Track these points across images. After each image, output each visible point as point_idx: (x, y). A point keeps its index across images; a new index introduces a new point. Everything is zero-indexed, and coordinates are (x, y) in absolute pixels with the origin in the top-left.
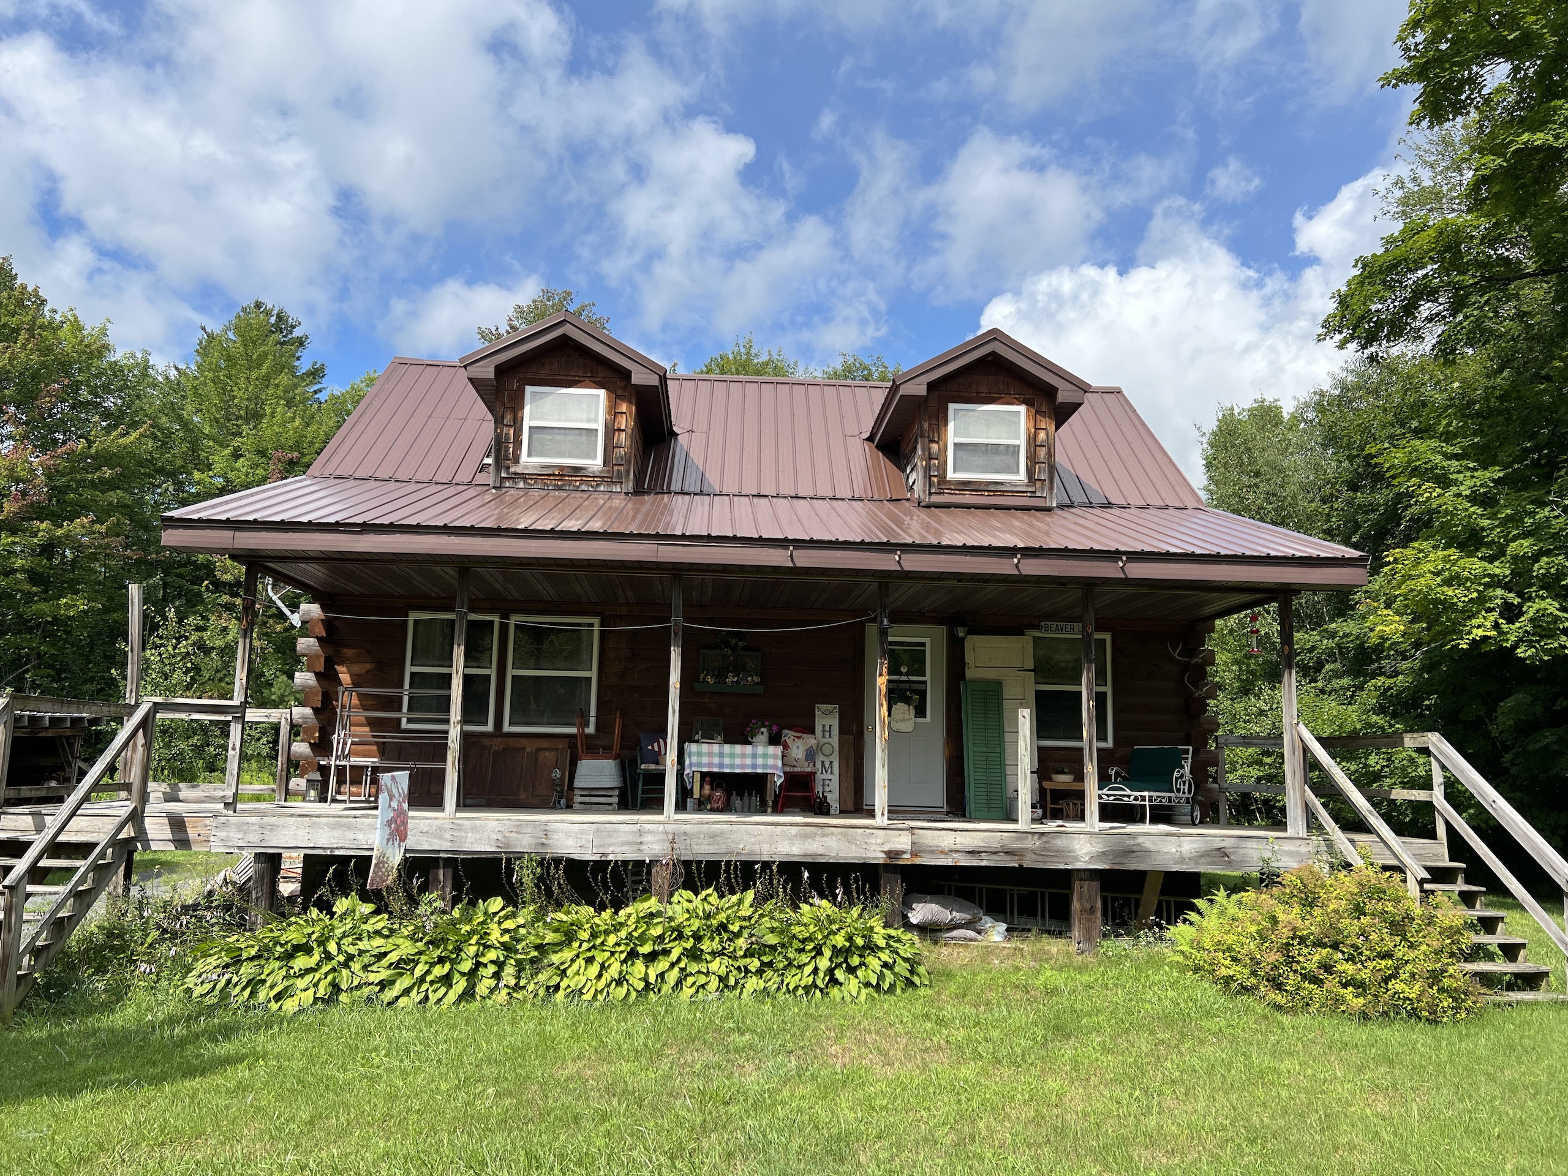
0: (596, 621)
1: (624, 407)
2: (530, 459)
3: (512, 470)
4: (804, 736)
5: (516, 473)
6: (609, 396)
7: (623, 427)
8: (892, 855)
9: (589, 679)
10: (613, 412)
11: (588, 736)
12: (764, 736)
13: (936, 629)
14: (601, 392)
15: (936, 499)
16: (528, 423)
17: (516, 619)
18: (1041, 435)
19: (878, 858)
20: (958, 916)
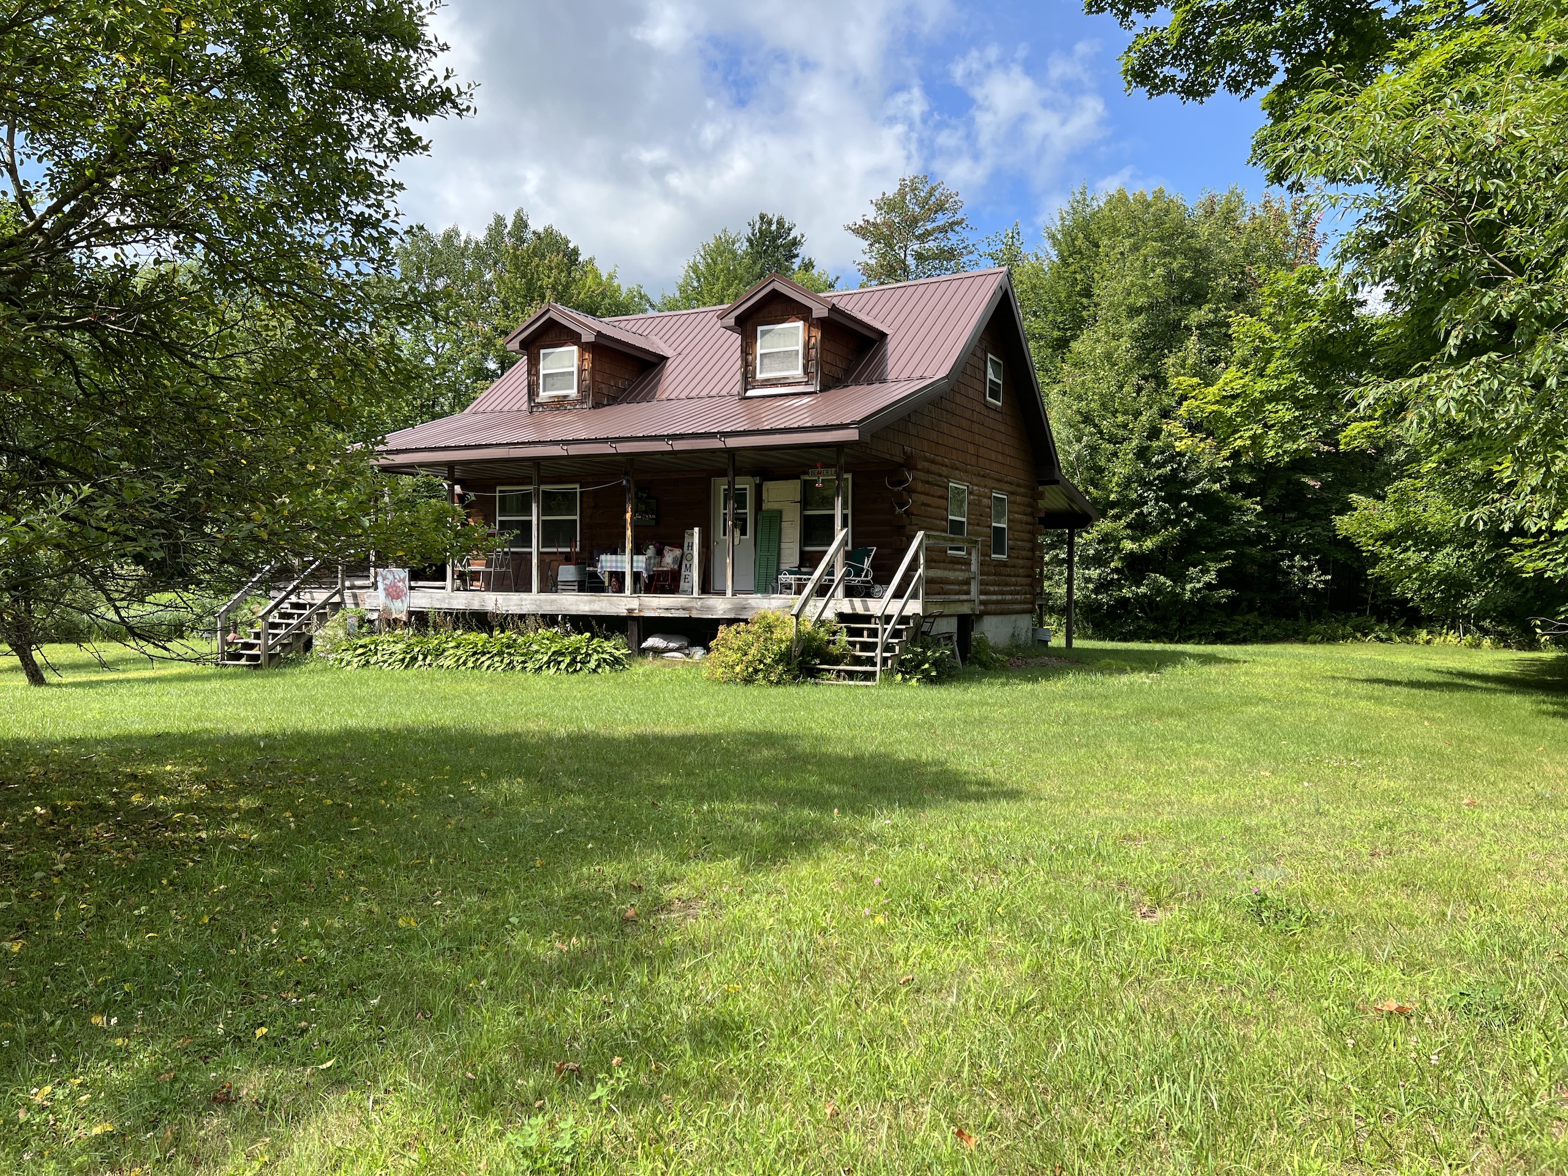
0: (577, 486)
1: (586, 356)
2: (544, 394)
3: (536, 401)
4: (674, 549)
5: (538, 403)
6: (579, 350)
7: (586, 368)
8: (630, 612)
9: (576, 520)
10: (582, 359)
12: (651, 551)
13: (749, 479)
14: (575, 348)
15: (750, 393)
16: (542, 372)
17: (543, 487)
18: (813, 340)
19: (623, 612)
20: (672, 645)
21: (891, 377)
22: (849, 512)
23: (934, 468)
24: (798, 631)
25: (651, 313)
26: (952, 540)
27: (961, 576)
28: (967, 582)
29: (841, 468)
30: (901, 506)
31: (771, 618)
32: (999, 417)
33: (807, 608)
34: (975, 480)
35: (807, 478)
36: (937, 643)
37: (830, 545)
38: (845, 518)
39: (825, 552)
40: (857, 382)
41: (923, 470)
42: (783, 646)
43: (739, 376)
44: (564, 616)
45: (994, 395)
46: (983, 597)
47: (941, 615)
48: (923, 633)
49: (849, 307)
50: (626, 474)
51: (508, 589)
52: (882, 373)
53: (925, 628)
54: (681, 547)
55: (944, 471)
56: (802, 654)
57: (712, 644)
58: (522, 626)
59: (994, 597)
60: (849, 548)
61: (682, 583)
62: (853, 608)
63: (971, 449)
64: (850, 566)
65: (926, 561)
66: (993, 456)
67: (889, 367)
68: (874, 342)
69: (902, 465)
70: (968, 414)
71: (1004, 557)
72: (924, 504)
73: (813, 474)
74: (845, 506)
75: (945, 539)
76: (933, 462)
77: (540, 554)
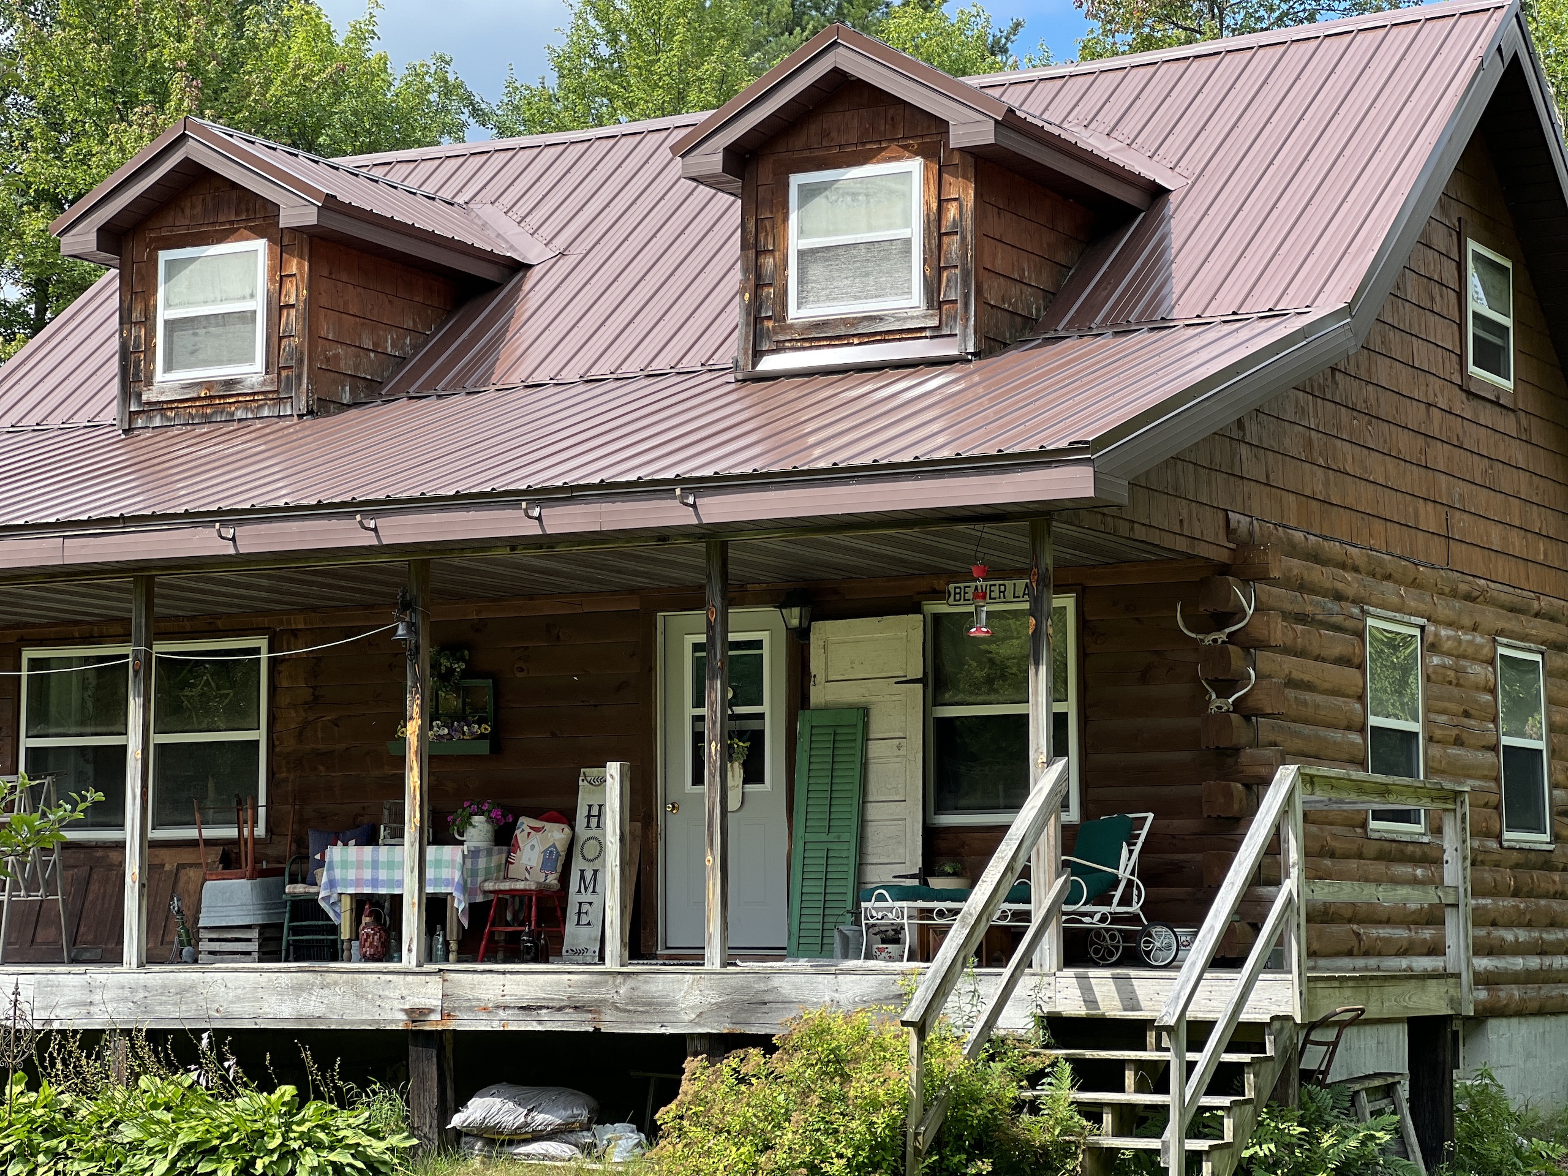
0: (262, 643)
1: (292, 266)
2: (169, 376)
3: (144, 398)
4: (548, 826)
5: (149, 403)
6: (270, 249)
7: (292, 301)
8: (416, 1017)
9: (256, 743)
10: (279, 277)
11: (257, 841)
12: (478, 831)
13: (770, 614)
14: (260, 245)
15: (769, 363)
16: (163, 315)
17: (160, 648)
18: (952, 211)
19: (394, 1019)
20: (542, 1119)
21: (1182, 311)
22: (1070, 706)
23: (1318, 574)
24: (925, 1073)
25: (479, 137)
26: (1384, 791)
27: (1416, 898)
28: (1434, 917)
29: (1042, 581)
30: (1225, 687)
31: (842, 1034)
32: (1508, 423)
33: (952, 1001)
34: (1444, 608)
35: (942, 608)
36: (1351, 1108)
37: (1015, 806)
38: (1059, 722)
39: (1004, 829)
40: (1083, 327)
41: (1286, 583)
42: (880, 1120)
43: (735, 315)
44: (219, 1035)
45: (1489, 357)
46: (1483, 963)
47: (1359, 1020)
48: (1307, 1076)
49: (1054, 115)
50: (407, 606)
51: (50, 957)
52: (1156, 300)
53: (1312, 1059)
54: (568, 817)
55: (1350, 582)
56: (938, 1144)
57: (665, 1115)
58: (89, 1067)
59: (1518, 963)
60: (1073, 815)
61: (570, 928)
62: (1090, 1001)
63: (1429, 517)
64: (1077, 870)
65: (1308, 853)
66: (1495, 536)
67: (1177, 284)
68: (1127, 213)
69: (1224, 569)
70: (1414, 415)
71: (1541, 840)
72: (1291, 683)
73: (964, 599)
74: (1057, 692)
75: (1360, 787)
76: (1316, 558)
77: (150, 846)
